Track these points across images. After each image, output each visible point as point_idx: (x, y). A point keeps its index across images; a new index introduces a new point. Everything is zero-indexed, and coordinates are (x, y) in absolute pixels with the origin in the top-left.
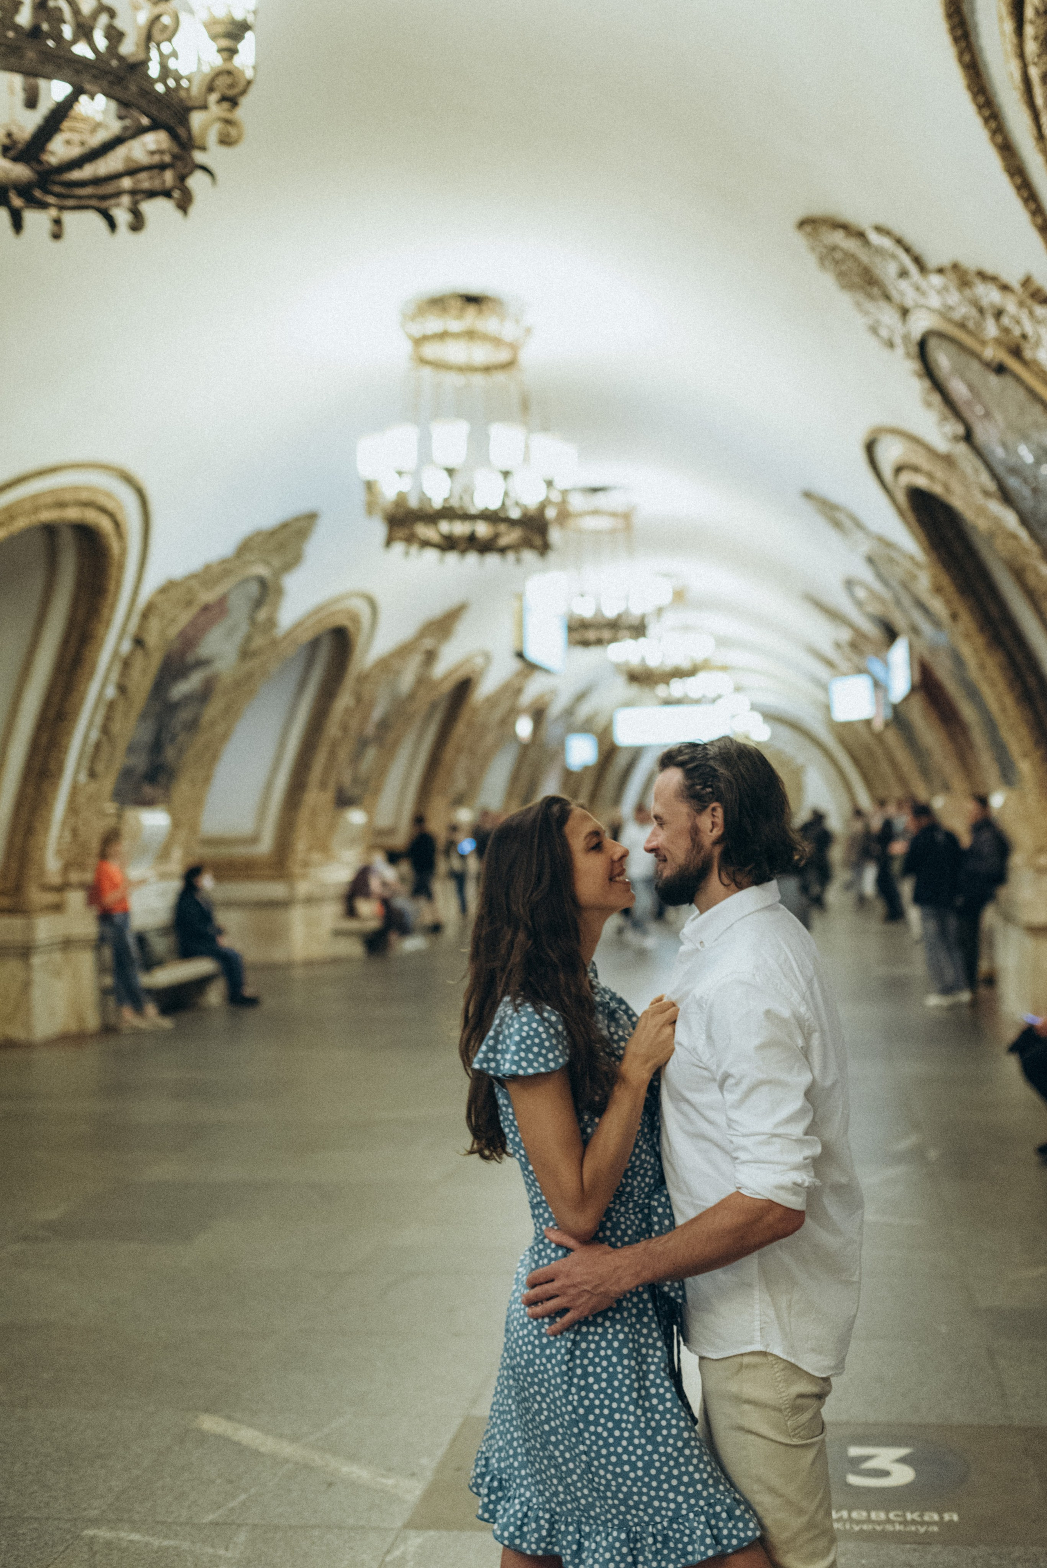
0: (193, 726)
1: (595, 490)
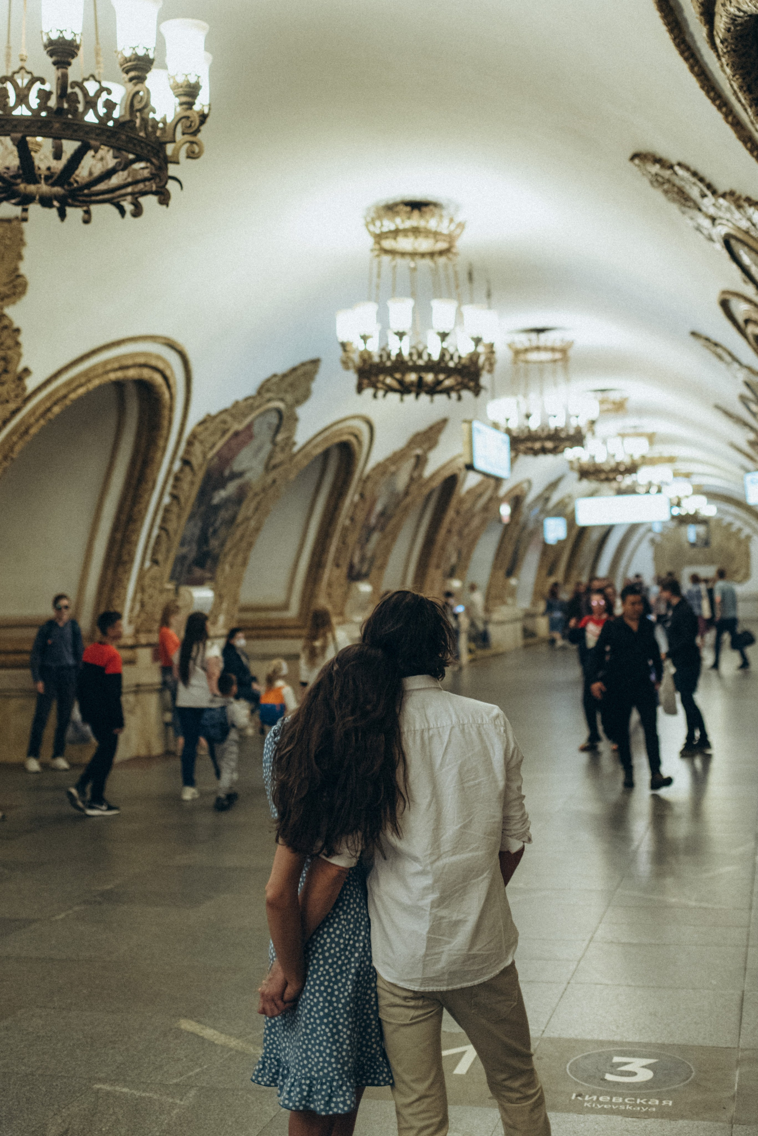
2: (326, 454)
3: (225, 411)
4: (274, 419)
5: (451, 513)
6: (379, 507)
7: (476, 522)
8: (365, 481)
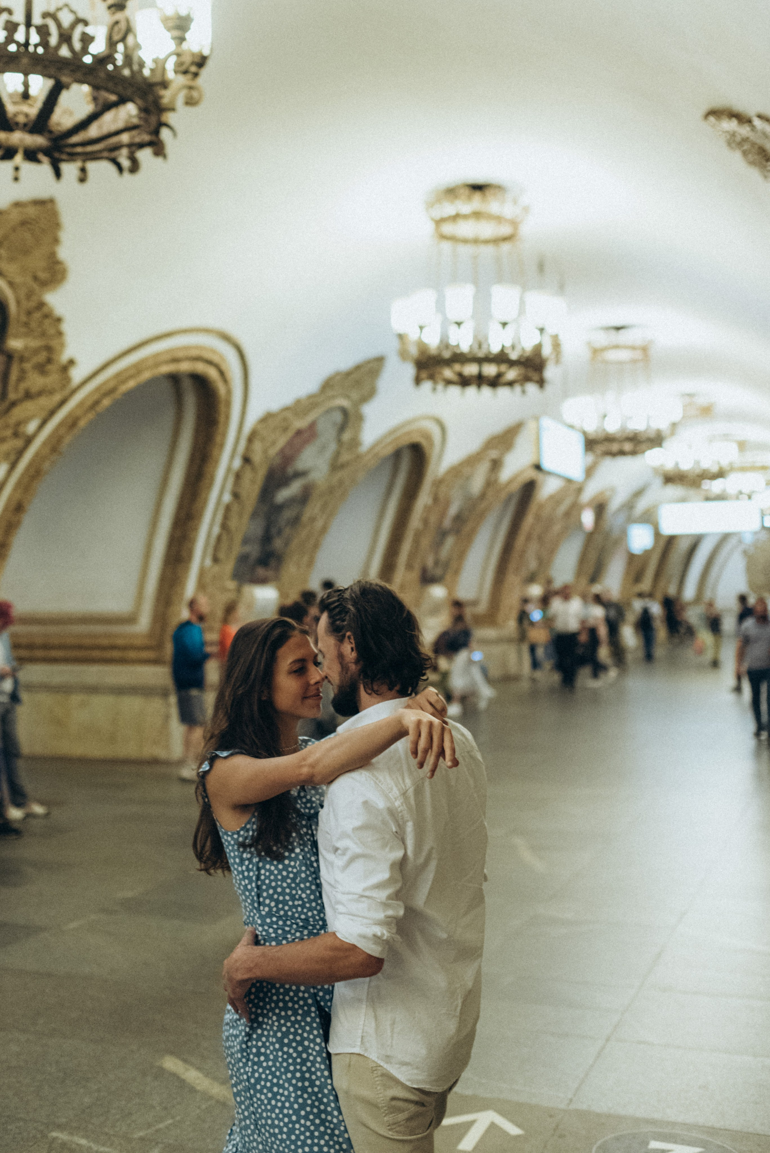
0: (295, 521)
1: (618, 329)
2: (397, 455)
3: (287, 409)
4: (338, 417)
5: (529, 520)
6: (453, 510)
7: (557, 528)
8: (438, 483)
